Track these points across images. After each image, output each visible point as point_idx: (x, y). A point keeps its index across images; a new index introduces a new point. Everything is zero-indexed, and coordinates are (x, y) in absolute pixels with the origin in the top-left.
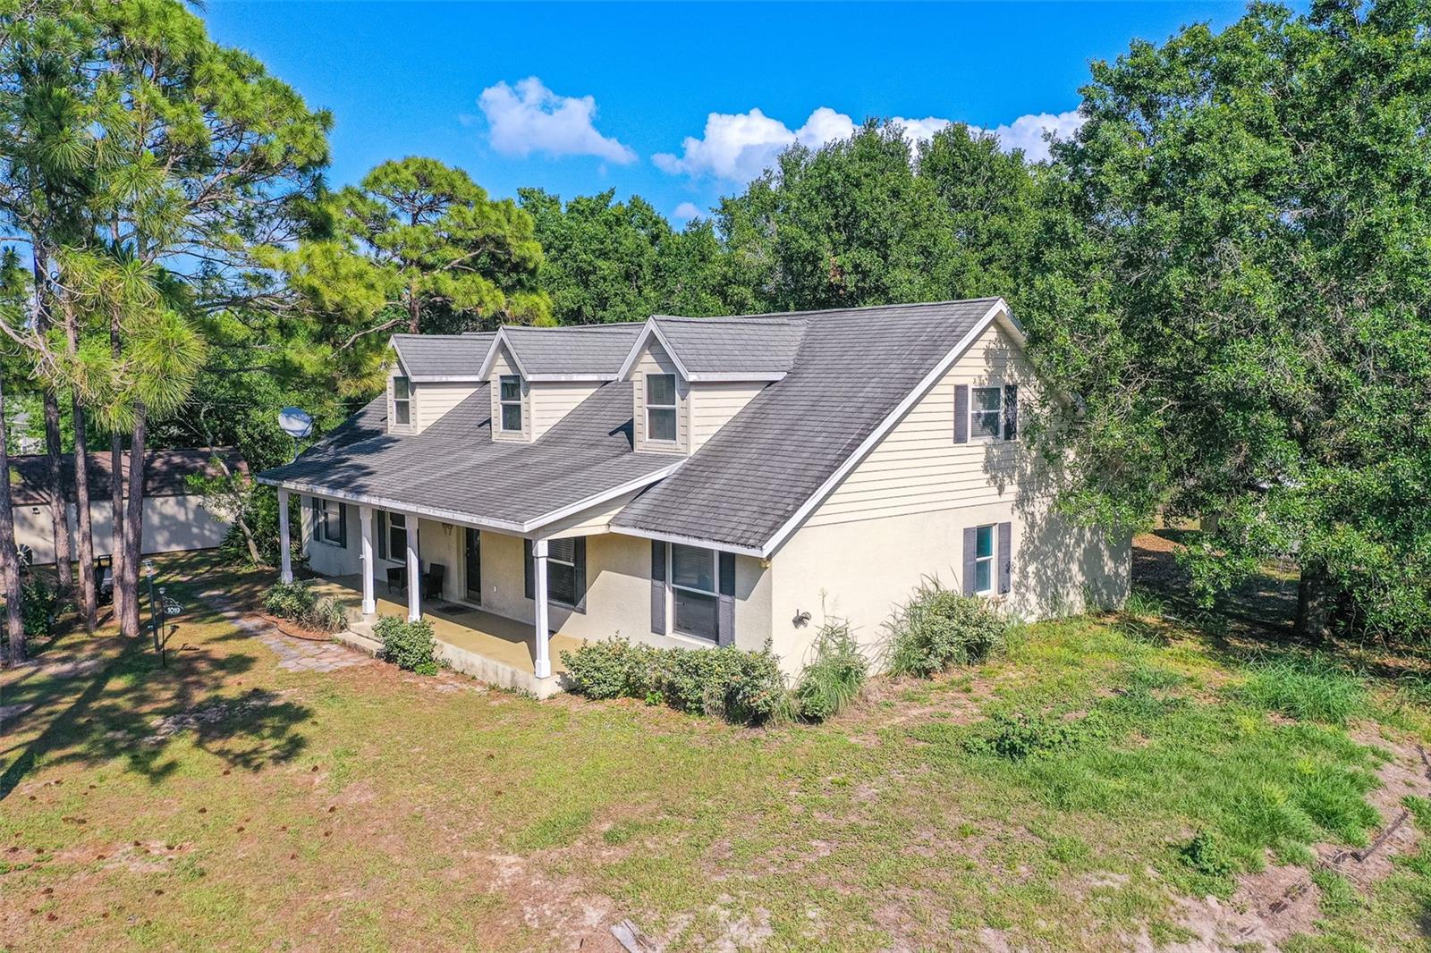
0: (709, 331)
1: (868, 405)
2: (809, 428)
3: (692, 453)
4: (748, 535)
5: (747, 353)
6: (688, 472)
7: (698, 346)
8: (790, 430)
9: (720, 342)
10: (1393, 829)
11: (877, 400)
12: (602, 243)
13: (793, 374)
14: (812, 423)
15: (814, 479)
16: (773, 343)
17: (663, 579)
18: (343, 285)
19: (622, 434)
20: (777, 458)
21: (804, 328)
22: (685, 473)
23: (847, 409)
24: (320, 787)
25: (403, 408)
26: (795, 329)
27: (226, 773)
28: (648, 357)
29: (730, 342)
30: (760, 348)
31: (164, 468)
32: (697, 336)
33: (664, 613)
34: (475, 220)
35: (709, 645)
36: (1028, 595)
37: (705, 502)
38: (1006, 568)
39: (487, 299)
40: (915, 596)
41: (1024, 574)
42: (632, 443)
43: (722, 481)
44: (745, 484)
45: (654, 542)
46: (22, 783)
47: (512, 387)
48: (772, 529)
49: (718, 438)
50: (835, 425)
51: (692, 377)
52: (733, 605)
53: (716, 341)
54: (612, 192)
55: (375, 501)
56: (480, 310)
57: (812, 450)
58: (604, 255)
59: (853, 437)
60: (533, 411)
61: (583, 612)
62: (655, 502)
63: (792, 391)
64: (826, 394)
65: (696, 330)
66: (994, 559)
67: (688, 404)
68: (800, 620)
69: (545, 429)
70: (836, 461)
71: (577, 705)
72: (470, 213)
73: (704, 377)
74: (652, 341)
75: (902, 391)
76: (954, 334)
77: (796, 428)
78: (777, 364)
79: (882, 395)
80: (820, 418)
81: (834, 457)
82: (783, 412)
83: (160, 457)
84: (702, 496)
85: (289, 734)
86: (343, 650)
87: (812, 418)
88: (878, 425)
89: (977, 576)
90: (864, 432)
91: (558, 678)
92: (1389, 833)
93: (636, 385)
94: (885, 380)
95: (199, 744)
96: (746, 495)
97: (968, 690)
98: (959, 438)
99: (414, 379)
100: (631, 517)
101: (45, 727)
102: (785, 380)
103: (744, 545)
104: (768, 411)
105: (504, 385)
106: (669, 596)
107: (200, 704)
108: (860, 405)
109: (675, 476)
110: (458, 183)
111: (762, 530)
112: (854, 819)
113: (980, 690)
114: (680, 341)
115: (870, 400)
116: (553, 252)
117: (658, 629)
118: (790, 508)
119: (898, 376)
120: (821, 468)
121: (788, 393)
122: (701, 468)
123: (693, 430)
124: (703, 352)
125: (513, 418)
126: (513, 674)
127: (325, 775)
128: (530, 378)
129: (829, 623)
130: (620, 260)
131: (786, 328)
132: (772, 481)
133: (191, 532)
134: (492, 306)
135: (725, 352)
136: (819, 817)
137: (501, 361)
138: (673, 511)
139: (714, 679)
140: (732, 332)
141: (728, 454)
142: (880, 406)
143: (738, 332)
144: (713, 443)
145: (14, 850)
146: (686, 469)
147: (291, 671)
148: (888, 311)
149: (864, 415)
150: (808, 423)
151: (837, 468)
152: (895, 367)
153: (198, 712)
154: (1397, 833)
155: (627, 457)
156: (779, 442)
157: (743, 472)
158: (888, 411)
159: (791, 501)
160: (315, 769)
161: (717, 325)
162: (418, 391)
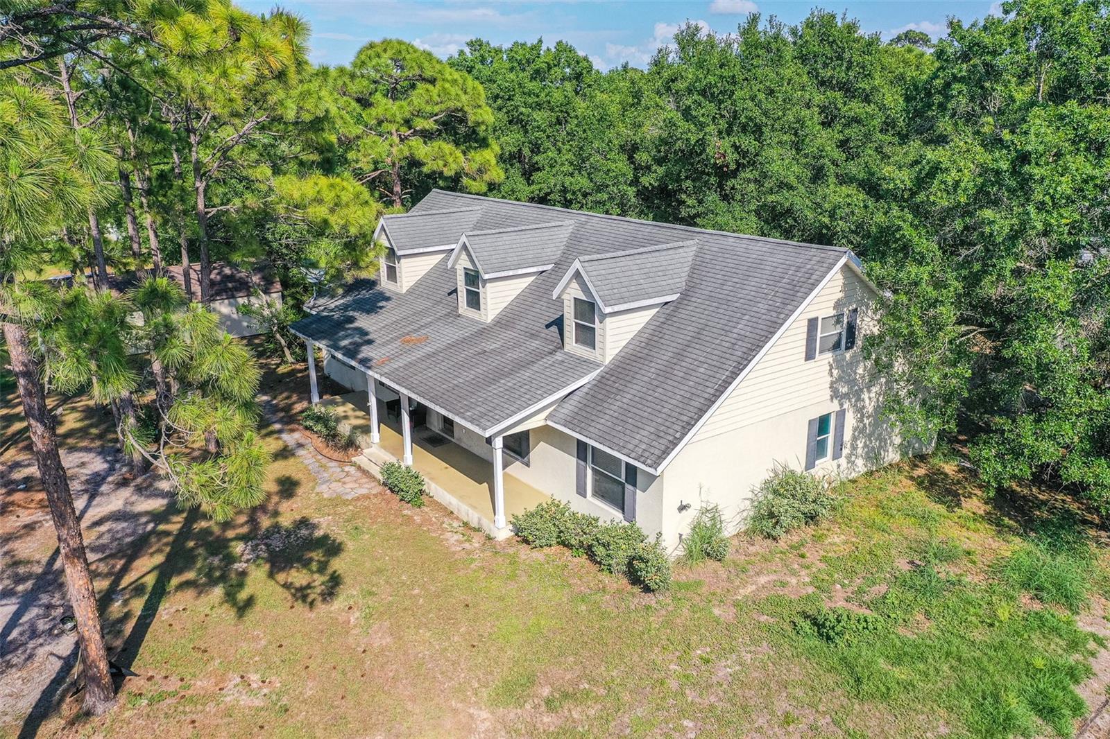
0: (621, 264)
1: (740, 343)
2: (695, 357)
3: (607, 362)
4: (647, 454)
5: (651, 280)
6: (604, 380)
7: (613, 281)
8: (679, 355)
9: (630, 273)
10: (1095, 717)
11: (747, 340)
12: (538, 97)
13: (685, 295)
14: (697, 352)
15: (696, 410)
16: (670, 267)
17: (585, 460)
18: (345, 211)
19: (554, 329)
20: (670, 382)
21: (695, 248)
22: (601, 381)
23: (724, 343)
24: (355, 626)
25: (392, 274)
26: (686, 250)
27: (292, 607)
28: (574, 285)
29: (637, 272)
30: (660, 274)
31: (218, 277)
32: (612, 271)
33: (586, 484)
34: (439, 96)
35: (617, 515)
36: (857, 461)
37: (616, 415)
38: (839, 445)
39: (451, 160)
40: (768, 475)
41: (854, 448)
42: (562, 339)
43: (629, 396)
44: (644, 402)
45: (578, 441)
46: (161, 608)
47: (473, 278)
48: (664, 452)
49: (626, 350)
50: (714, 357)
51: (608, 310)
52: (635, 493)
53: (626, 274)
54: (540, 41)
55: (377, 377)
56: (445, 170)
57: (697, 380)
58: (539, 106)
59: (727, 373)
60: (488, 299)
61: (528, 465)
62: (580, 405)
63: (684, 314)
64: (710, 323)
65: (611, 266)
66: (830, 437)
67: (605, 326)
68: (682, 508)
69: (498, 311)
70: (714, 395)
71: (524, 552)
72: (434, 91)
73: (616, 308)
74: (577, 275)
75: (766, 334)
76: (810, 281)
77: (685, 354)
78: (673, 287)
79: (751, 335)
80: (703, 348)
81: (712, 391)
82: (676, 335)
83: (215, 268)
84: (614, 407)
85: (330, 571)
86: (359, 474)
87: (698, 346)
88: (746, 365)
89: (817, 450)
90: (736, 370)
91: (511, 527)
92: (1091, 721)
93: (566, 303)
94: (754, 319)
95: (271, 575)
96: (645, 415)
97: (803, 556)
98: (809, 356)
99: (399, 253)
100: (562, 416)
101: (168, 549)
102: (679, 301)
103: (644, 463)
104: (664, 331)
105: (466, 274)
106: (589, 472)
107: (267, 530)
108: (733, 341)
109: (594, 382)
110: (426, 64)
111: (657, 452)
112: (713, 699)
113: (812, 556)
114: (599, 278)
115: (741, 338)
116: (499, 101)
117: (581, 491)
118: (678, 435)
119: (764, 317)
120: (702, 400)
121: (680, 316)
122: (613, 378)
123: (608, 345)
124: (616, 286)
125: (474, 300)
126: (479, 520)
127: (357, 614)
128: (486, 277)
129: (704, 505)
130: (552, 110)
131: (681, 250)
132: (666, 405)
133: (241, 326)
134: (454, 166)
135: (633, 283)
136: (690, 695)
137: (464, 256)
138: (593, 418)
139: (621, 553)
140: (638, 262)
141: (634, 369)
142: (749, 346)
143: (643, 261)
144: (623, 354)
145: (166, 677)
146: (603, 377)
147: (325, 496)
148: (760, 244)
149: (736, 353)
150: (695, 351)
151: (714, 402)
152: (762, 307)
153: (267, 538)
154: (1098, 721)
155: (559, 356)
156: (672, 365)
157: (644, 390)
158: (754, 353)
159: (678, 428)
160: (350, 608)
161: (628, 258)
162: (402, 261)
